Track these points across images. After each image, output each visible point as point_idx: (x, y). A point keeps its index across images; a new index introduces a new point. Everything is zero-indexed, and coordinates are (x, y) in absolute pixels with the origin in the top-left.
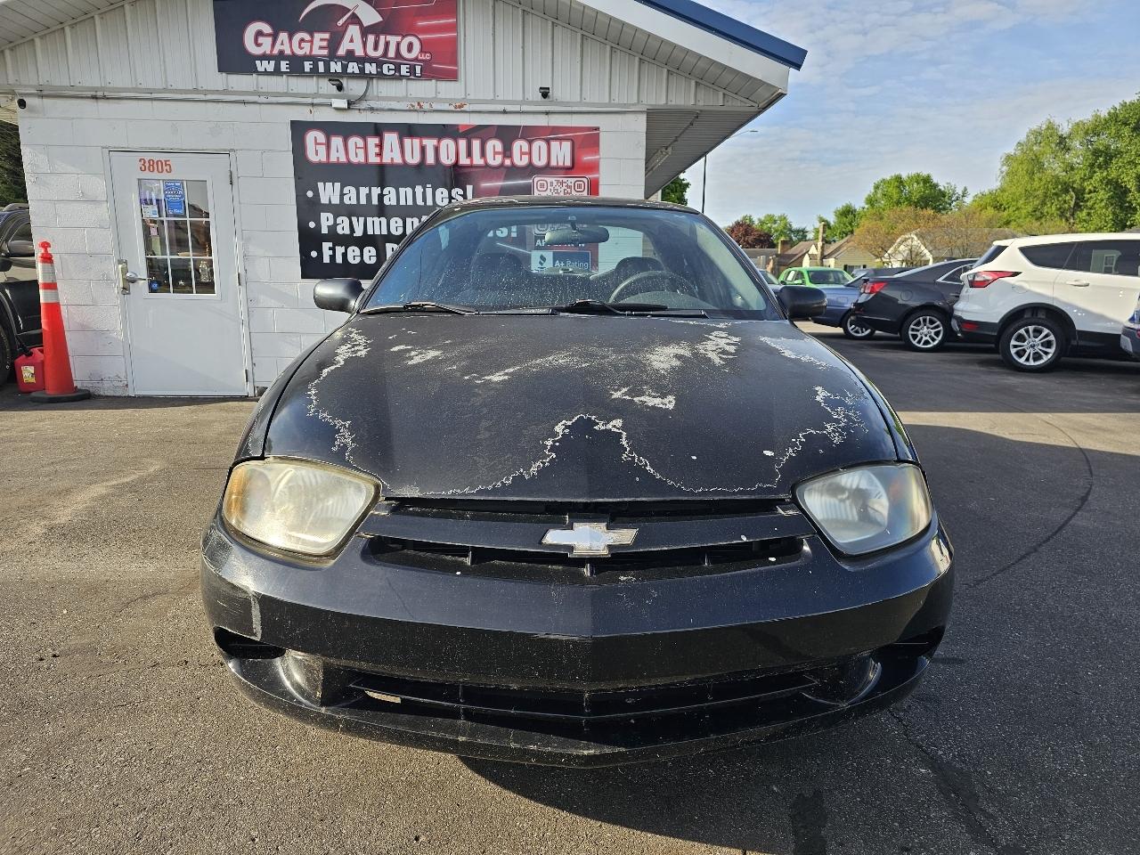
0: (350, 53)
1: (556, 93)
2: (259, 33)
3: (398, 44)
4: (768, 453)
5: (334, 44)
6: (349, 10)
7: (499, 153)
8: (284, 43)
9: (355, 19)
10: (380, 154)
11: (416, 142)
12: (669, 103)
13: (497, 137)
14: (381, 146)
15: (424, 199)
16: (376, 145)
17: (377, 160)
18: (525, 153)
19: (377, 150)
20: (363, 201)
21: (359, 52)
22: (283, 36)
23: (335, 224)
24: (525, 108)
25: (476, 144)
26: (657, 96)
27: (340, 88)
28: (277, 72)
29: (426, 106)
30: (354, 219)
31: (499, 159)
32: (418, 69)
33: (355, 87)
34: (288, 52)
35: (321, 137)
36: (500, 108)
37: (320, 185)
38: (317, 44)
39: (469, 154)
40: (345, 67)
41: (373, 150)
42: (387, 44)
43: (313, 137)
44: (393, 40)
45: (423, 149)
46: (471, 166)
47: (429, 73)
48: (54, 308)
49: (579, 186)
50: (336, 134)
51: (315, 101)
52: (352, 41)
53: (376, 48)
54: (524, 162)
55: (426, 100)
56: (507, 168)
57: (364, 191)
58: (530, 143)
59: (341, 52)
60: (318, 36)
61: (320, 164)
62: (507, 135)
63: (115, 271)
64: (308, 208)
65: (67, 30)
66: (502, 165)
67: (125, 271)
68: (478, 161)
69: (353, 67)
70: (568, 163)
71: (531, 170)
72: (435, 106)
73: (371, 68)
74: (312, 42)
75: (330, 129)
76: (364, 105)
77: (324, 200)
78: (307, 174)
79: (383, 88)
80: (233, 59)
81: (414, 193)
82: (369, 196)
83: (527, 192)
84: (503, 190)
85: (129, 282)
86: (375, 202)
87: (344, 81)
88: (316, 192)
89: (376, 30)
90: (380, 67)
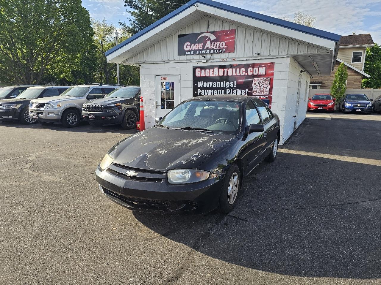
0: (208, 48)
1: (262, 53)
2: (187, 45)
3: (219, 44)
5: (204, 46)
6: (208, 37)
7: (244, 72)
9: (209, 39)
10: (213, 74)
11: (222, 70)
12: (298, 54)
13: (244, 67)
14: (213, 71)
15: (223, 85)
16: (212, 71)
17: (212, 75)
18: (251, 71)
19: (212, 72)
20: (208, 86)
21: (210, 48)
22: (193, 45)
23: (201, 92)
25: (238, 70)
26: (294, 52)
27: (205, 57)
28: (191, 54)
29: (225, 60)
30: (205, 91)
31: (244, 73)
32: (224, 50)
33: (208, 57)
34: (193, 49)
35: (199, 70)
36: (245, 59)
37: (198, 82)
39: (236, 72)
40: (206, 52)
41: (211, 72)
42: (217, 44)
43: (198, 70)
44: (218, 43)
45: (224, 72)
46: (236, 76)
47: (227, 51)
48: (143, 112)
49: (267, 80)
50: (203, 69)
51: (199, 61)
52: (208, 45)
53: (214, 46)
54: (251, 73)
55: (225, 58)
56: (246, 76)
57: (208, 83)
58: (253, 68)
59: (205, 48)
60: (200, 44)
61: (199, 77)
62: (247, 66)
63: (154, 103)
64: (195, 88)
65: (150, 48)
66: (245, 75)
67: (157, 103)
68: (238, 74)
69: (208, 51)
70: (264, 74)
71: (253, 76)
72: (228, 60)
73: (212, 51)
74: (199, 46)
75: (202, 68)
76: (210, 61)
77: (199, 86)
78: (196, 79)
79: (215, 56)
81: (221, 84)
82: (209, 85)
83: (251, 82)
84: (244, 82)
85: (157, 106)
86: (211, 86)
87: (205, 55)
88: (197, 84)
89: (214, 41)
90: (214, 51)
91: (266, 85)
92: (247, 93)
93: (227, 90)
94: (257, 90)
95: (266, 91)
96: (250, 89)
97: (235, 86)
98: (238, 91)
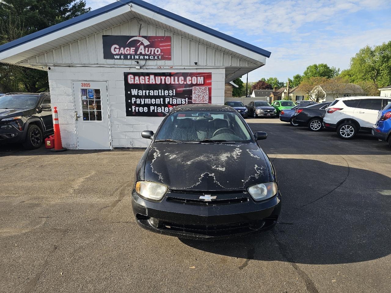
0: (141, 53)
1: (199, 63)
2: (115, 48)
3: (154, 50)
4: (243, 181)
5: (136, 51)
6: (141, 41)
7: (182, 80)
8: (122, 51)
9: (142, 44)
10: (149, 81)
11: (159, 77)
12: (232, 66)
13: (182, 76)
14: (149, 79)
15: (161, 94)
16: (148, 79)
17: (148, 83)
18: (190, 80)
19: (148, 80)
20: (144, 94)
21: (143, 53)
22: (122, 49)
23: (136, 101)
24: (190, 68)
25: (176, 78)
26: (228, 64)
27: (138, 63)
28: (120, 59)
29: (162, 67)
30: (141, 99)
31: (183, 82)
32: (160, 57)
33: (142, 63)
34: (123, 53)
35: (132, 76)
36: (183, 68)
37: (132, 90)
38: (132, 50)
39: (174, 81)
40: (139, 57)
41: (147, 80)
42: (151, 50)
43: (130, 77)
44: (153, 49)
45: (161, 80)
46: (175, 84)
47: (163, 58)
48: (57, 126)
49: (206, 89)
50: (137, 76)
51: (131, 66)
52: (141, 50)
53: (148, 52)
54: (190, 83)
55: (162, 66)
56: (185, 84)
57: (144, 91)
58: (192, 77)
59: (138, 53)
60: (132, 49)
61: (132, 84)
62: (185, 75)
63: (74, 114)
64: (128, 97)
65: (62, 48)
66: (184, 84)
67: (77, 114)
68: (177, 82)
69: (142, 57)
70: (203, 83)
71: (192, 85)
72: (165, 68)
73: (146, 57)
74: (130, 50)
75: (135, 74)
76: (144, 67)
77: (133, 94)
78: (128, 87)
79: (150, 63)
80: (108, 55)
81: (158, 92)
82: (146, 93)
83: (191, 91)
84: (184, 91)
85: (78, 117)
86: (147, 94)
87: (139, 61)
88: (131, 92)
89: (148, 46)
90: (149, 57)
91: (206, 94)
92: (187, 101)
93: (166, 99)
94: (197, 99)
95: (205, 100)
96: (190, 98)
97: (174, 95)
98: (178, 100)
